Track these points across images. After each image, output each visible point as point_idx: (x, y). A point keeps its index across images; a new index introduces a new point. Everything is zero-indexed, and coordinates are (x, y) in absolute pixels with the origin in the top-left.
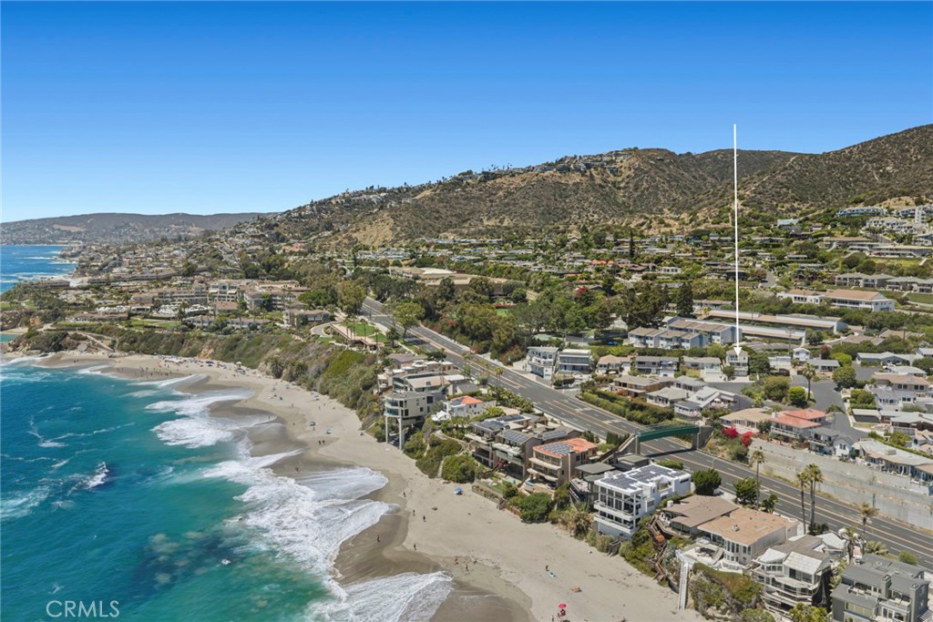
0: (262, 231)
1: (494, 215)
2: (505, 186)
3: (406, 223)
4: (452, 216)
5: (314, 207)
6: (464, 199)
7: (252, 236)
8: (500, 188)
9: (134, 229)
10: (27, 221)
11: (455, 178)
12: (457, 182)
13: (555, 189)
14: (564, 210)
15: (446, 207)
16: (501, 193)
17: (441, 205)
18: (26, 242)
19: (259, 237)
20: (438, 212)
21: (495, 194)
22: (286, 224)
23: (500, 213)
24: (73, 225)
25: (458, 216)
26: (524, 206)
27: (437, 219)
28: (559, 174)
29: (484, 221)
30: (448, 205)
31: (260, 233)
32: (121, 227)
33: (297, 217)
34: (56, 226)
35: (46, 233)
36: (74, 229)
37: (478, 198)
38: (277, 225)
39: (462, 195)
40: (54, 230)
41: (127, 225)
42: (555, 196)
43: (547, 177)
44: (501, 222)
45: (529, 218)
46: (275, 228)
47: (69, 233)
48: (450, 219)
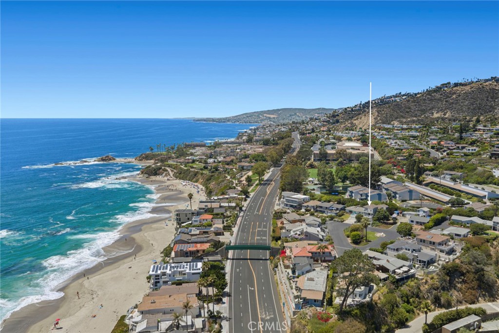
0: (329, 119)
1: (441, 110)
2: (458, 92)
3: (385, 115)
4: (418, 110)
5: (361, 106)
6: (429, 101)
7: (323, 121)
8: (455, 93)
9: (298, 116)
10: (255, 112)
11: (437, 87)
12: (438, 89)
13: (490, 93)
14: (491, 106)
15: (415, 105)
16: (454, 96)
17: (413, 104)
18: (250, 122)
19: (326, 122)
20: (409, 108)
21: (451, 97)
22: (343, 115)
23: (446, 109)
24: (272, 114)
25: (422, 110)
26: (462, 104)
27: (408, 112)
28: (495, 84)
29: (434, 113)
30: (418, 104)
31: (328, 119)
32: (293, 115)
33: (350, 111)
34: (265, 115)
35: (260, 118)
36: (272, 116)
37: (438, 100)
38: (338, 115)
39: (428, 98)
40: (264, 116)
41: (296, 114)
42: (488, 97)
43: (487, 85)
44: (445, 114)
45: (462, 112)
46: (337, 117)
47: (270, 118)
48: (416, 112)
